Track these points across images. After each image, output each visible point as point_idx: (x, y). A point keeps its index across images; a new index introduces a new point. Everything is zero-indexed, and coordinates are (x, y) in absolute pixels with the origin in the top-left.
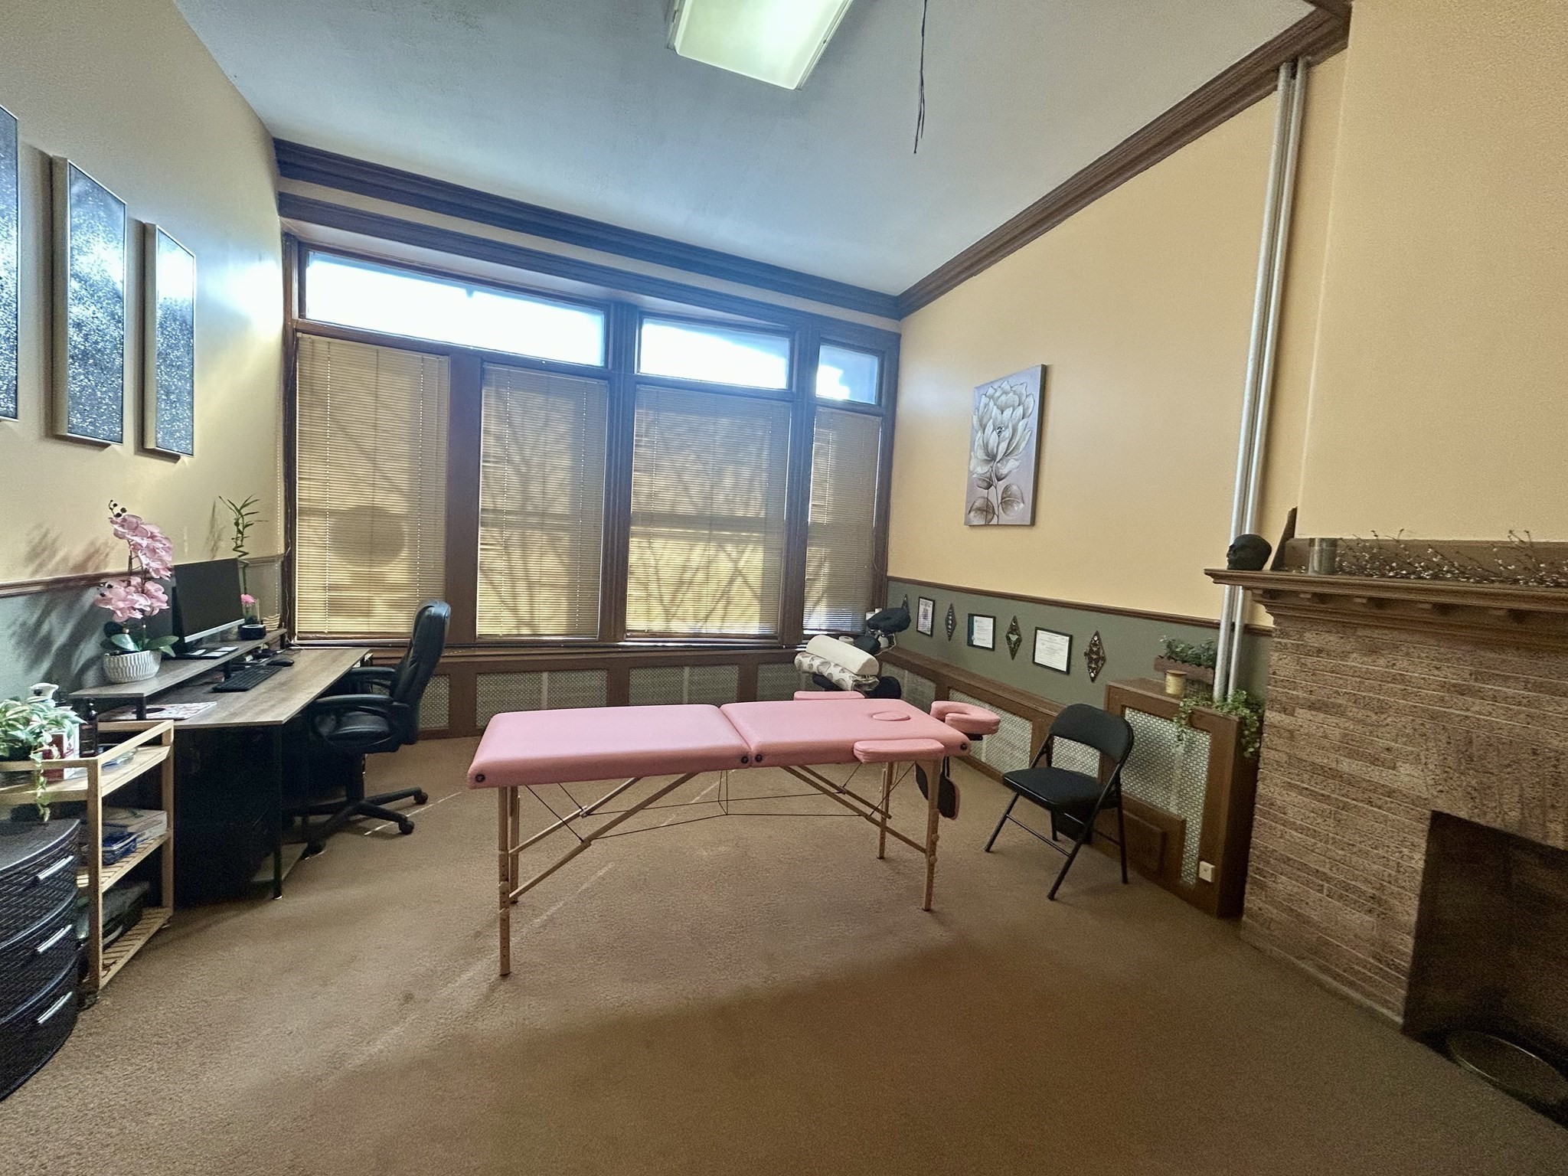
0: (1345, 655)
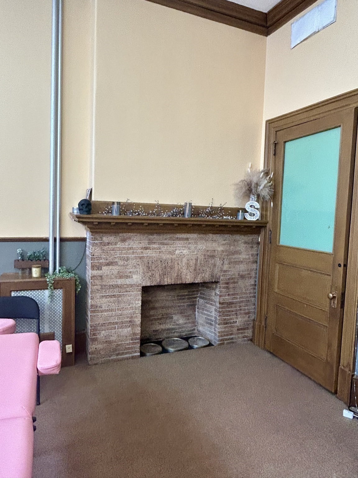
0: (116, 244)
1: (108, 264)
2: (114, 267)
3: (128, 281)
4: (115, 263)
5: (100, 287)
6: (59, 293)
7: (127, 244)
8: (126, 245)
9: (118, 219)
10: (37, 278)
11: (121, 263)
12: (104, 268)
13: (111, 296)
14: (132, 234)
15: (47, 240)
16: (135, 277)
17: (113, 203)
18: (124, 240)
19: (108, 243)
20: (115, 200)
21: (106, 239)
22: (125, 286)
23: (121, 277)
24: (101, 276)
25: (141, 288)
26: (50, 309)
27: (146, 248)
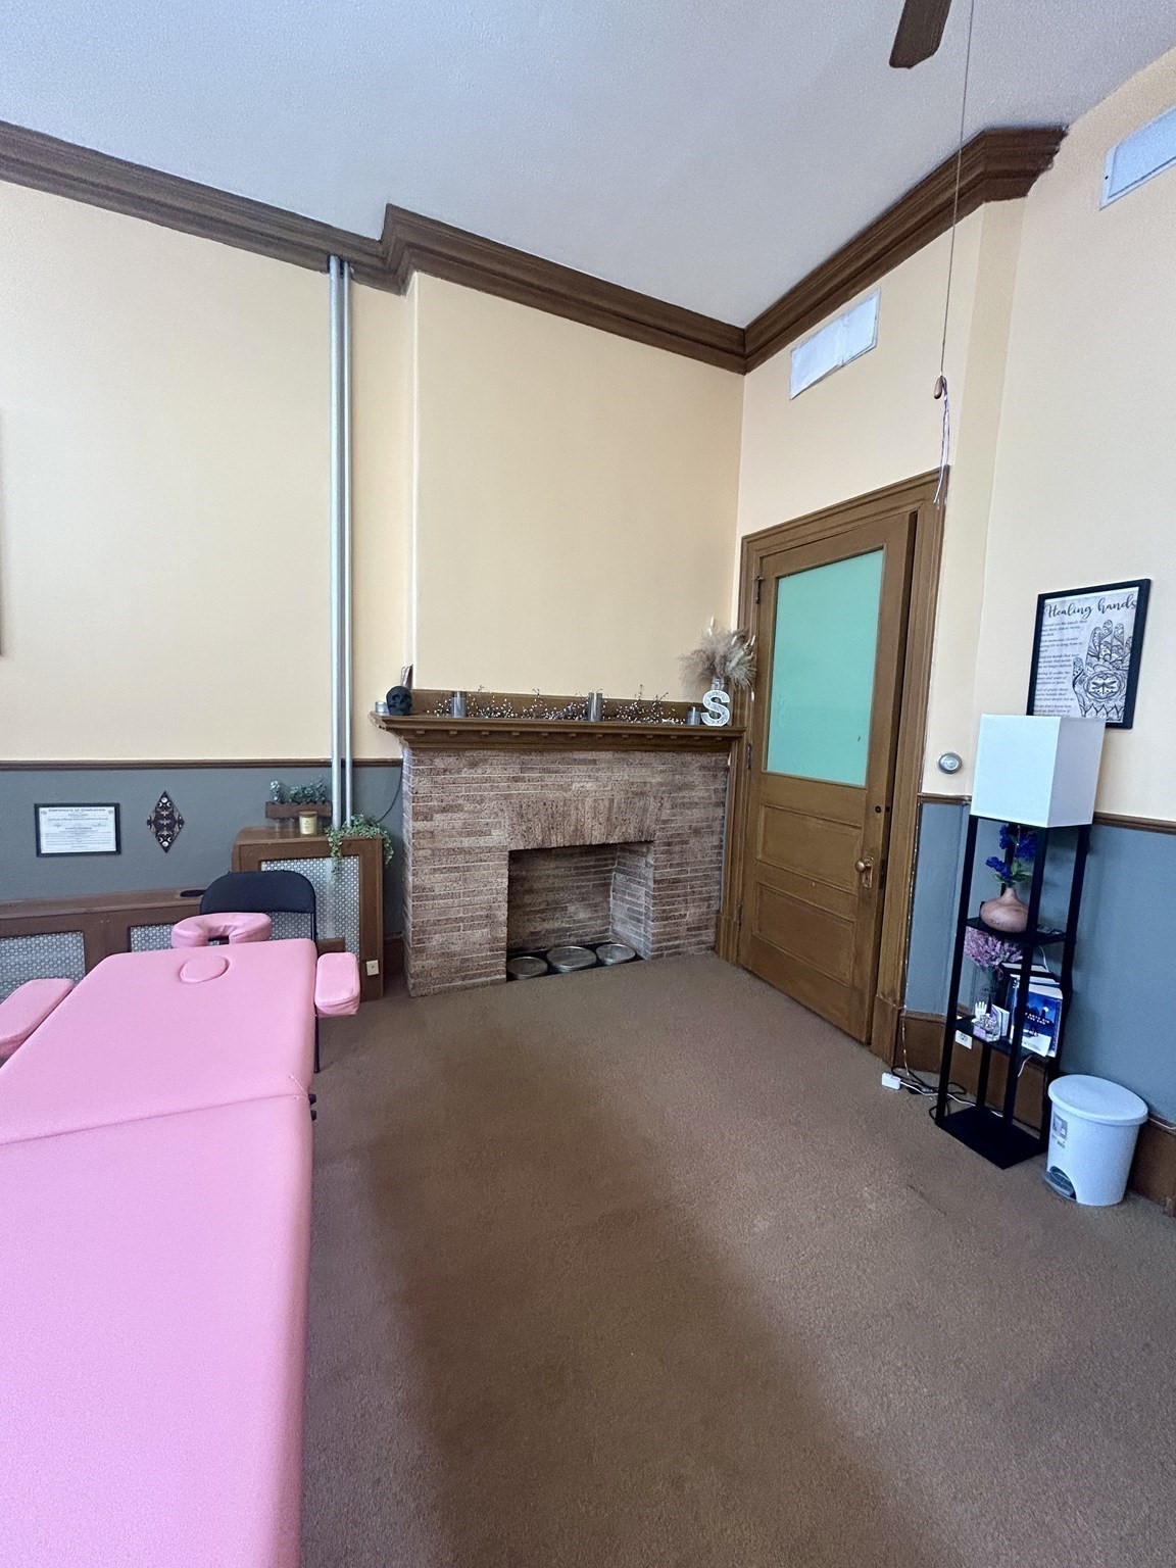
0: (459, 771)
1: (444, 810)
2: (455, 816)
3: (483, 842)
4: (459, 808)
5: (430, 852)
6: (352, 864)
7: (479, 771)
8: (478, 773)
9: (463, 724)
10: (308, 836)
11: (468, 807)
12: (437, 817)
13: (450, 870)
14: (489, 753)
15: (327, 764)
16: (495, 833)
17: (453, 694)
18: (473, 765)
19: (445, 770)
20: (458, 689)
21: (439, 763)
22: (477, 851)
23: (469, 835)
24: (432, 832)
25: (507, 853)
26: (336, 893)
27: (516, 780)
